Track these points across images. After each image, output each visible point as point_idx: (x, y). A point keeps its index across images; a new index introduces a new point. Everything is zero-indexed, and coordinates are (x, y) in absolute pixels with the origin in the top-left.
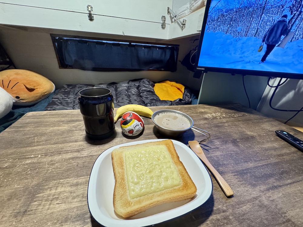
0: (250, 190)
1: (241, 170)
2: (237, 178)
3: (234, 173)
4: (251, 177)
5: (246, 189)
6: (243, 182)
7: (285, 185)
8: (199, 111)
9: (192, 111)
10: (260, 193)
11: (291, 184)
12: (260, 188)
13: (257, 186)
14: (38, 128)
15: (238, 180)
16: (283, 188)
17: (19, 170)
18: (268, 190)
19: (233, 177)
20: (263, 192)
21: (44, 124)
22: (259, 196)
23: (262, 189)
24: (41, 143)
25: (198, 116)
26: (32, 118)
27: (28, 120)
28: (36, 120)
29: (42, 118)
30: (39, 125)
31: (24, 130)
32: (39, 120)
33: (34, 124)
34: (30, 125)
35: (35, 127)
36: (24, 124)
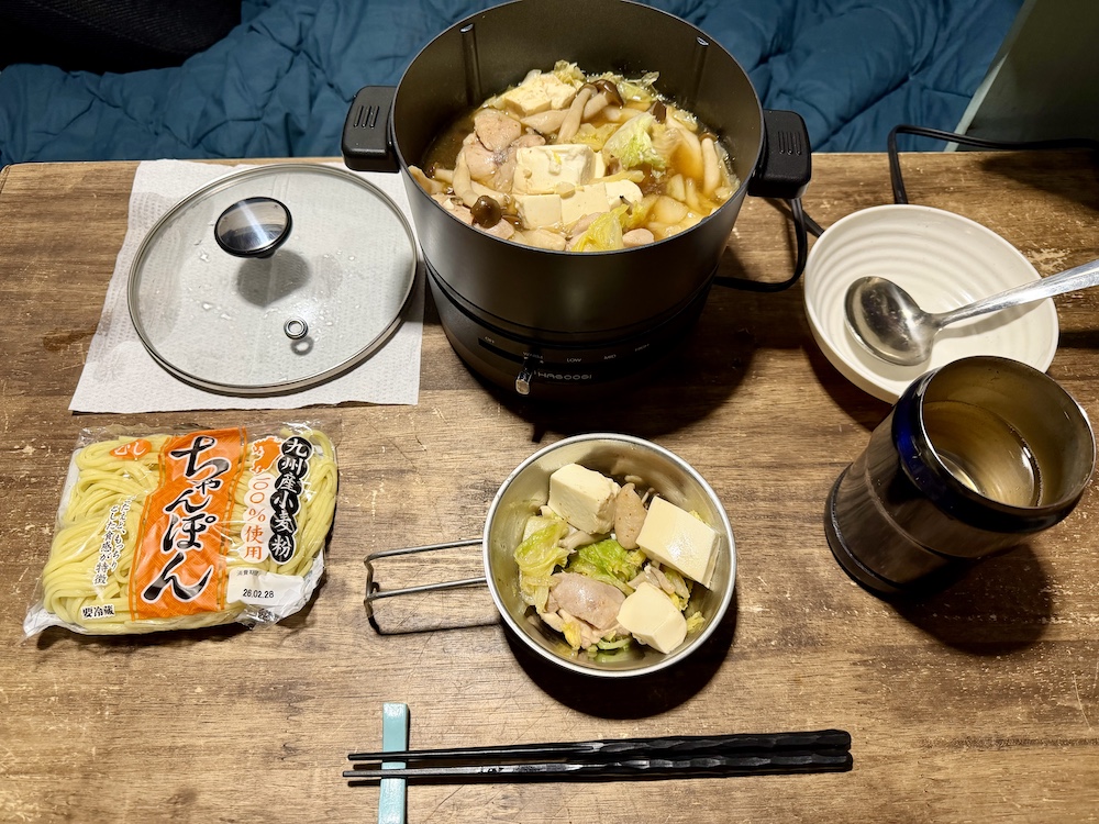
0: (881, 729)
1: (902, 648)
2: (859, 676)
3: (863, 653)
4: (927, 682)
5: (867, 721)
6: (872, 696)
7: (1054, 743)
10: (912, 750)
11: (1083, 742)
12: (929, 730)
13: (921, 722)
15: (863, 683)
16: (1030, 752)
18: (957, 744)
19: (846, 667)
20: (929, 747)
22: (895, 758)
23: (932, 737)
26: (30, 211)
27: (19, 226)
28: (51, 228)
29: (71, 213)
30: (69, 262)
31: (22, 290)
32: (64, 227)
33: (50, 256)
34: (36, 259)
35: (59, 280)
36: (12, 254)
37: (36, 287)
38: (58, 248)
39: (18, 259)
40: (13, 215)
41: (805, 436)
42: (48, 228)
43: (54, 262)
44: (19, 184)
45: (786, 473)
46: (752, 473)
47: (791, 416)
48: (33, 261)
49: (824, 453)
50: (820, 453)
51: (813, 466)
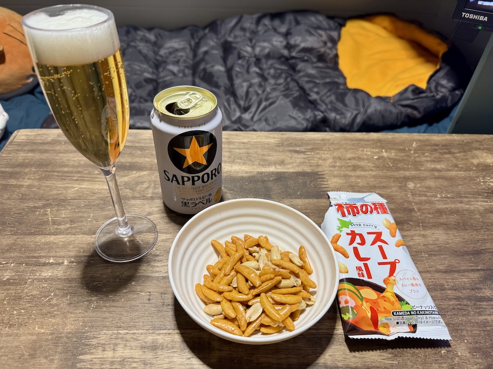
8: (475, 161)
9: (455, 161)
14: (48, 183)
17: (34, 293)
21: (58, 169)
24: (62, 227)
25: (472, 179)
26: (28, 149)
27: (21, 155)
28: (38, 156)
29: (50, 150)
30: (46, 171)
31: (18, 183)
32: (45, 156)
33: (36, 168)
34: (28, 169)
35: (40, 179)
36: (15, 167)
37: (26, 182)
38: (41, 165)
39: (18, 169)
40: (18, 150)
41: (459, 256)
42: (37, 156)
43: (38, 171)
44: (23, 137)
45: (456, 275)
46: (437, 275)
47: (448, 246)
48: (26, 171)
49: (471, 264)
50: (469, 264)
51: (468, 271)
